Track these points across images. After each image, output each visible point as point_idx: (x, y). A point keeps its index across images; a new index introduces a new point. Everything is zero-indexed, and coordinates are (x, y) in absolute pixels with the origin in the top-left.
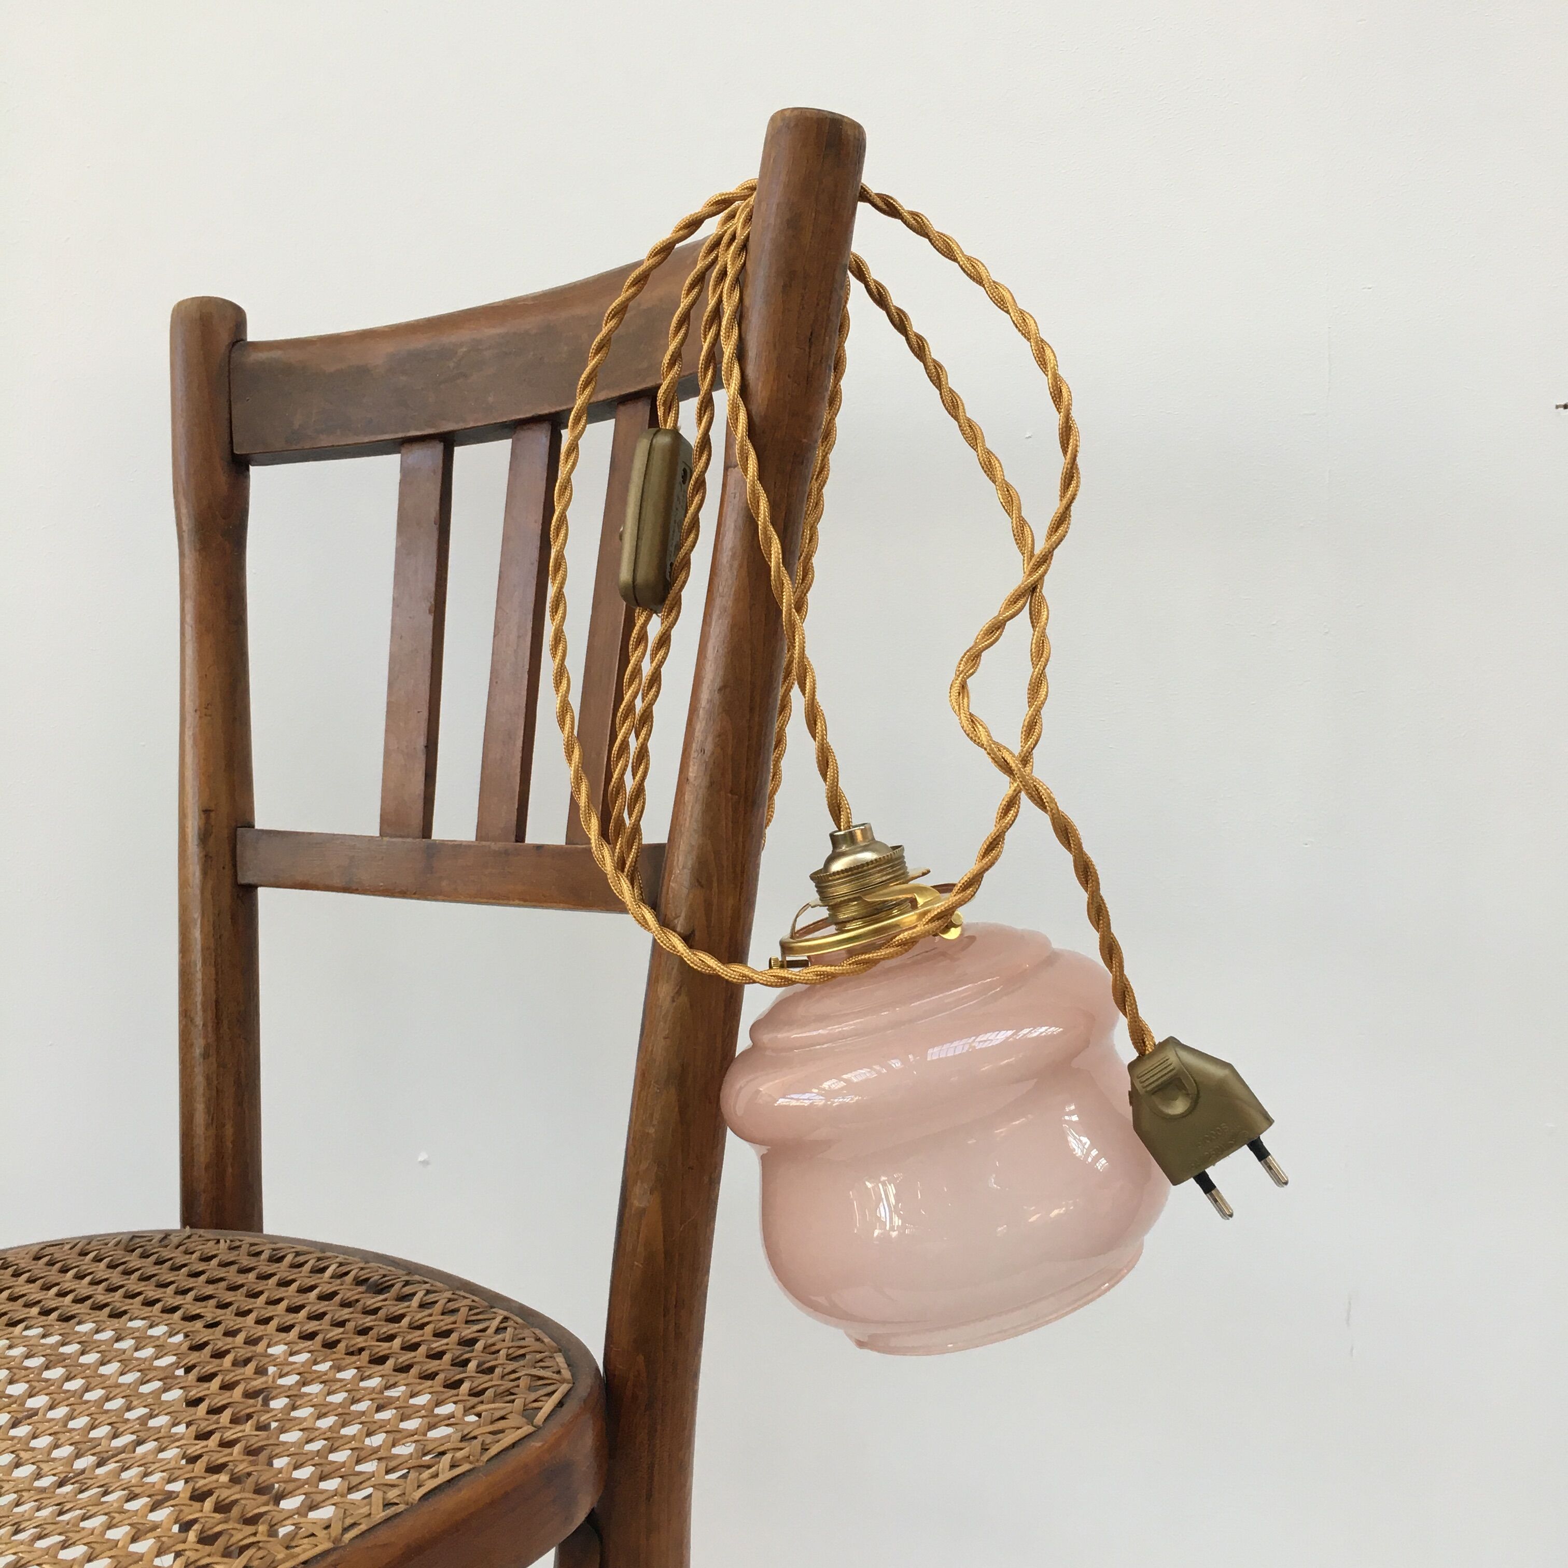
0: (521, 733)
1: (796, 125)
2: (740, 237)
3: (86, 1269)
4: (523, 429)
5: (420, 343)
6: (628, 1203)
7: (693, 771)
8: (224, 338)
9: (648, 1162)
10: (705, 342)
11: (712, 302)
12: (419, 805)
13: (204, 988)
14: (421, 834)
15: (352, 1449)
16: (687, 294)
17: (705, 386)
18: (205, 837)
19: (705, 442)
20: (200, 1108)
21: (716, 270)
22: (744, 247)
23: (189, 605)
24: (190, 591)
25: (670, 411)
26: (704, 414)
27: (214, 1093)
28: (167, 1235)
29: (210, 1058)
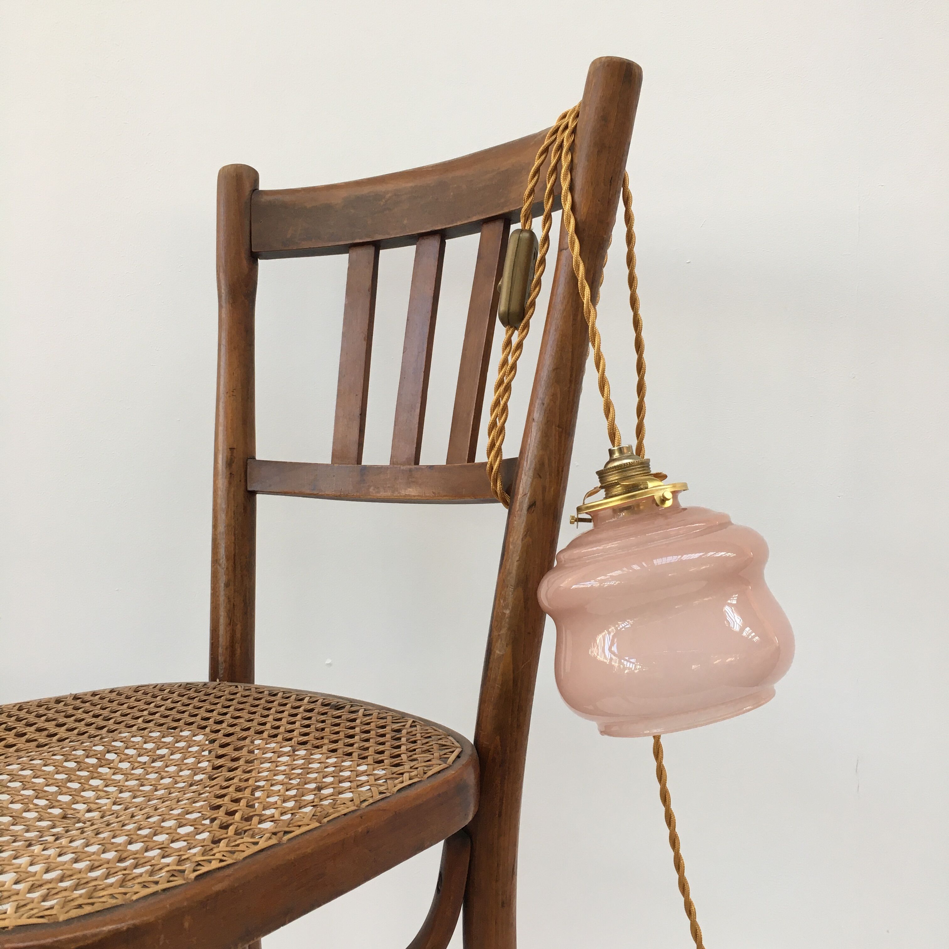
0: (419, 405)
1: (608, 66)
2: (571, 126)
3: (167, 696)
4: (423, 239)
5: (366, 190)
6: (492, 653)
7: (536, 415)
8: (248, 188)
9: (506, 629)
10: (549, 183)
11: (553, 162)
12: (355, 447)
13: (226, 548)
14: (356, 463)
15: (351, 771)
16: (540, 157)
17: (547, 207)
18: (229, 463)
19: (546, 239)
20: (222, 613)
21: (556, 145)
22: (574, 131)
23: (224, 335)
24: (225, 327)
25: (527, 220)
26: (547, 222)
27: (232, 606)
28: (205, 684)
29: (230, 587)
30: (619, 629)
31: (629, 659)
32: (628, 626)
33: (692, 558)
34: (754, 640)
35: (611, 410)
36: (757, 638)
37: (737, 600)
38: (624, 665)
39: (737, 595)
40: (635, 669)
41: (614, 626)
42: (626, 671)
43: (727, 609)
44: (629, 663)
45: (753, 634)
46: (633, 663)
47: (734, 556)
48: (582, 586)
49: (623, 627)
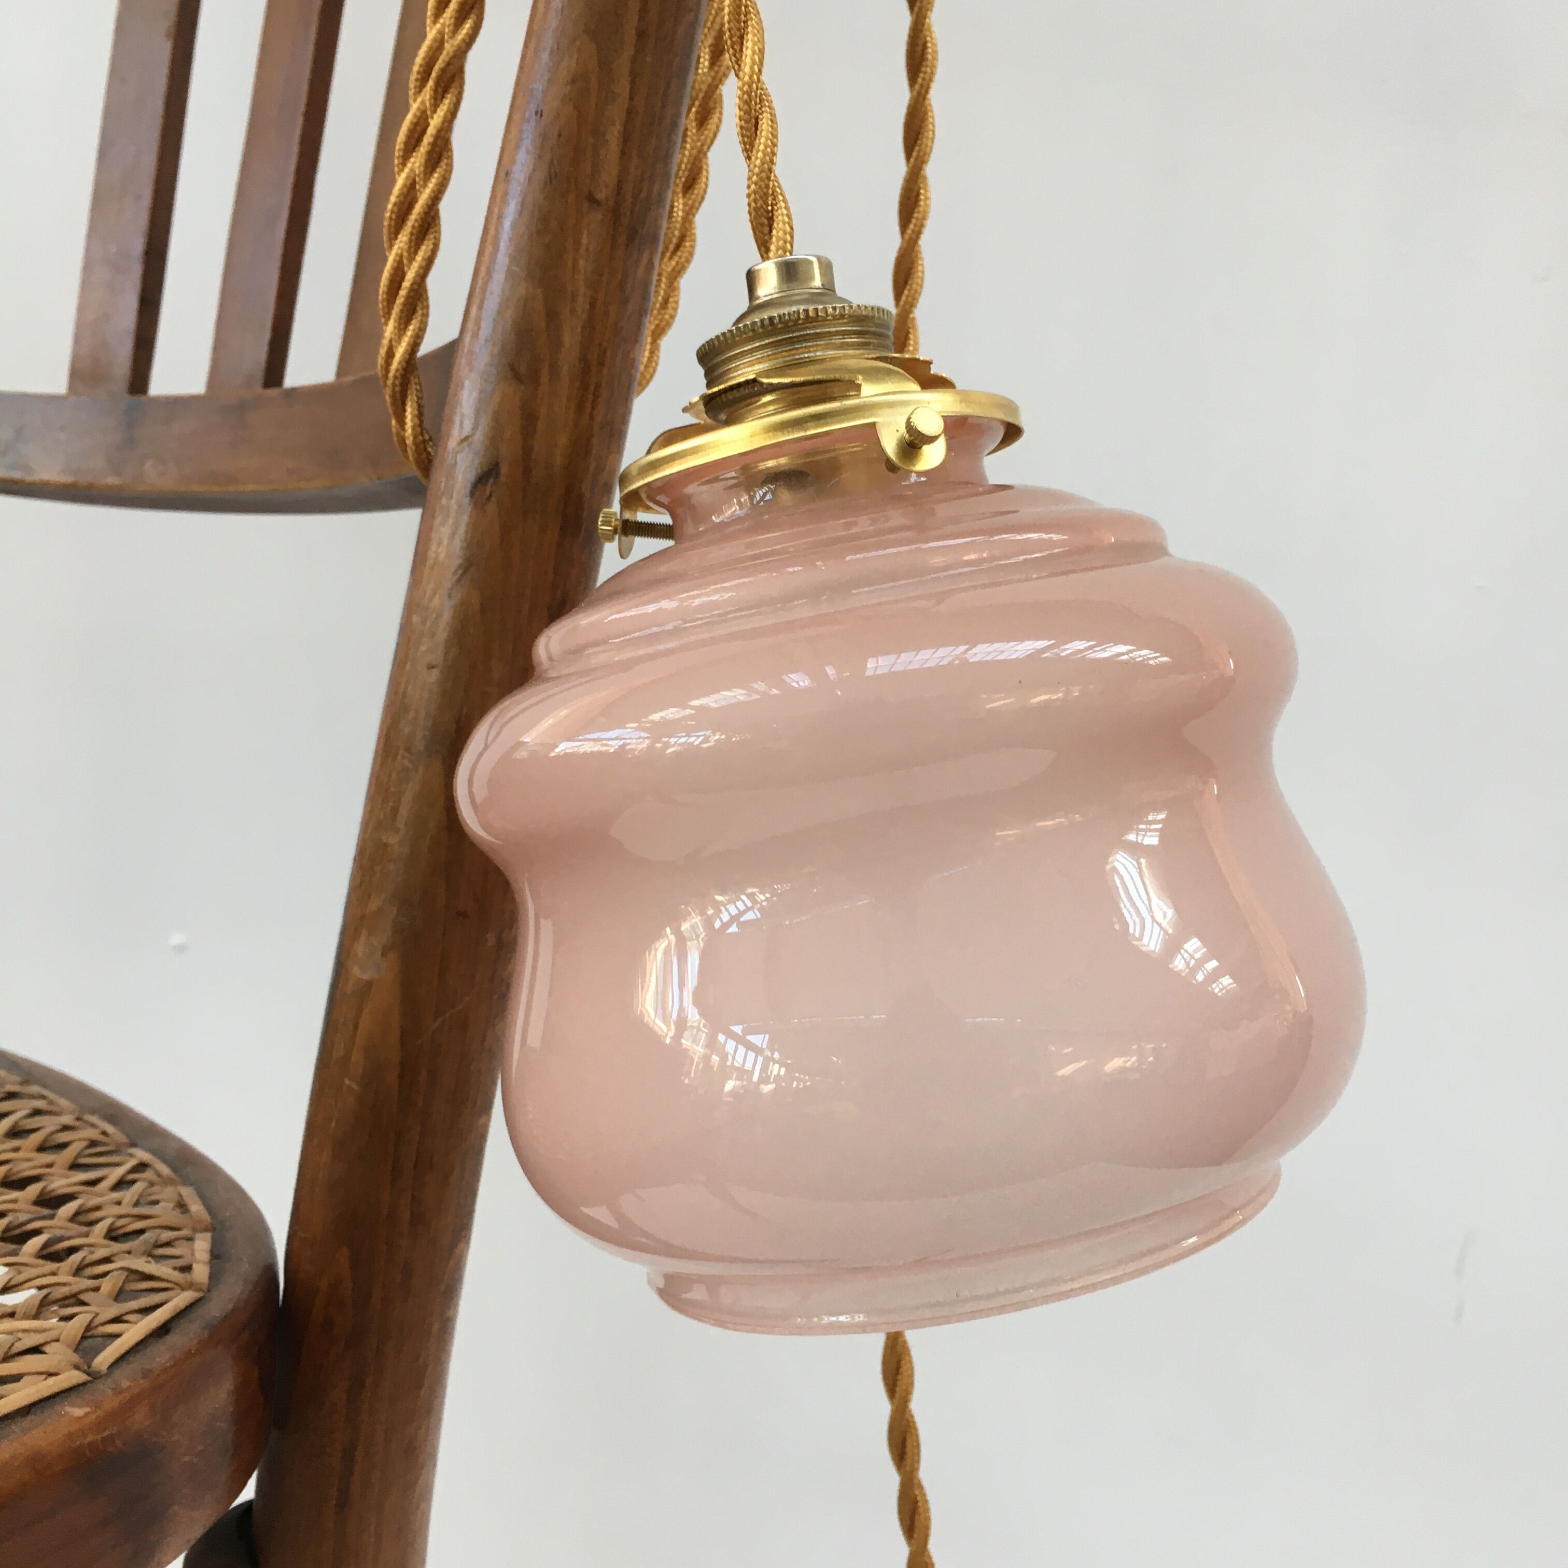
6: (343, 972)
9: (383, 896)
30: (717, 924)
31: (746, 1032)
32: (750, 916)
33: (1001, 657)
34: (1216, 988)
35: (764, 125)
36: (1227, 981)
37: (1162, 834)
38: (724, 1056)
39: (1162, 816)
40: (764, 1079)
41: (702, 913)
42: (730, 1085)
43: (1122, 862)
44: (742, 1049)
45: (1213, 964)
46: (758, 1051)
47: (1162, 665)
48: (588, 747)
49: (734, 919)
